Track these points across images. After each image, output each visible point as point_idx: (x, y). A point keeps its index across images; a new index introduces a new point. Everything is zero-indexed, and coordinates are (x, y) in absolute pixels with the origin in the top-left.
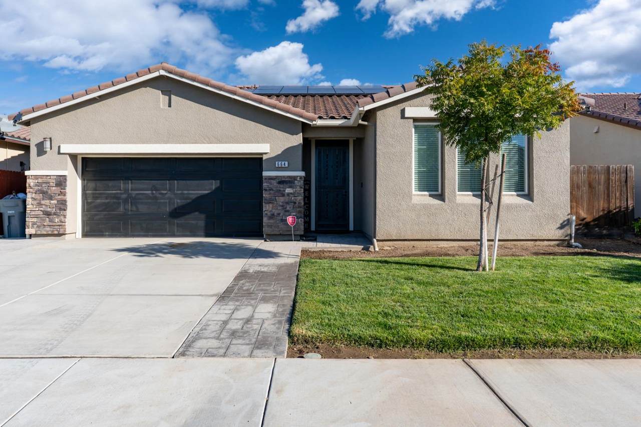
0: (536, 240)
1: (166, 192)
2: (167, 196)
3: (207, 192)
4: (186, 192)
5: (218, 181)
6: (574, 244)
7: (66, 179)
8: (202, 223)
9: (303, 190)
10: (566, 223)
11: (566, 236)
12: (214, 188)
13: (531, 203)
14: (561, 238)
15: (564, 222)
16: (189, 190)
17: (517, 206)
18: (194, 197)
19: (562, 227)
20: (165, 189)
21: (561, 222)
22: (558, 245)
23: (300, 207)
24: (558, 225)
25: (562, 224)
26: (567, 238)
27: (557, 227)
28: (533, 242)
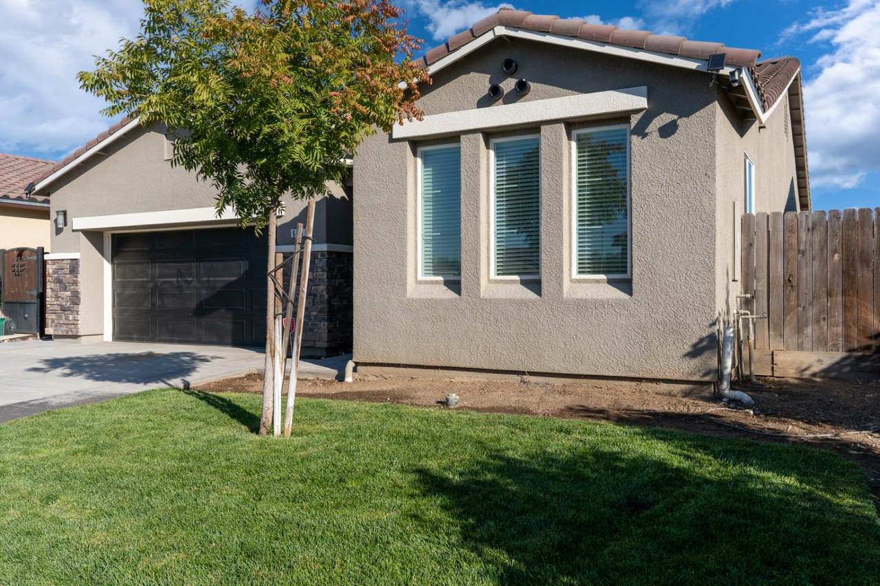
0: (639, 380)
1: (190, 279)
2: (193, 284)
3: (234, 279)
4: (212, 279)
5: (247, 263)
6: (727, 392)
7: (77, 264)
8: (229, 326)
9: (325, 273)
10: (704, 343)
11: (705, 375)
12: (242, 271)
13: (626, 296)
14: (695, 378)
15: (701, 340)
16: (214, 276)
17: (597, 304)
18: (219, 285)
19: (696, 352)
20: (191, 275)
21: (694, 340)
22: (687, 394)
23: (321, 302)
24: (688, 349)
25: (695, 346)
26: (707, 379)
27: (686, 352)
28: (634, 384)
